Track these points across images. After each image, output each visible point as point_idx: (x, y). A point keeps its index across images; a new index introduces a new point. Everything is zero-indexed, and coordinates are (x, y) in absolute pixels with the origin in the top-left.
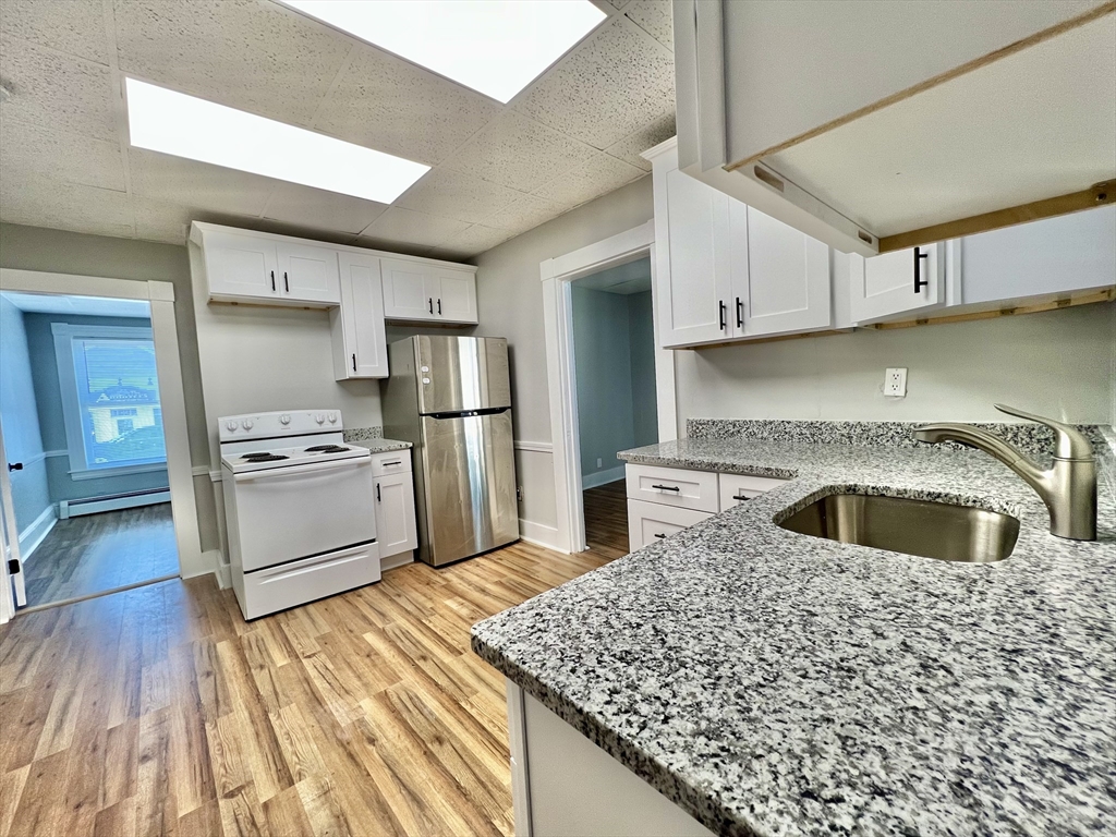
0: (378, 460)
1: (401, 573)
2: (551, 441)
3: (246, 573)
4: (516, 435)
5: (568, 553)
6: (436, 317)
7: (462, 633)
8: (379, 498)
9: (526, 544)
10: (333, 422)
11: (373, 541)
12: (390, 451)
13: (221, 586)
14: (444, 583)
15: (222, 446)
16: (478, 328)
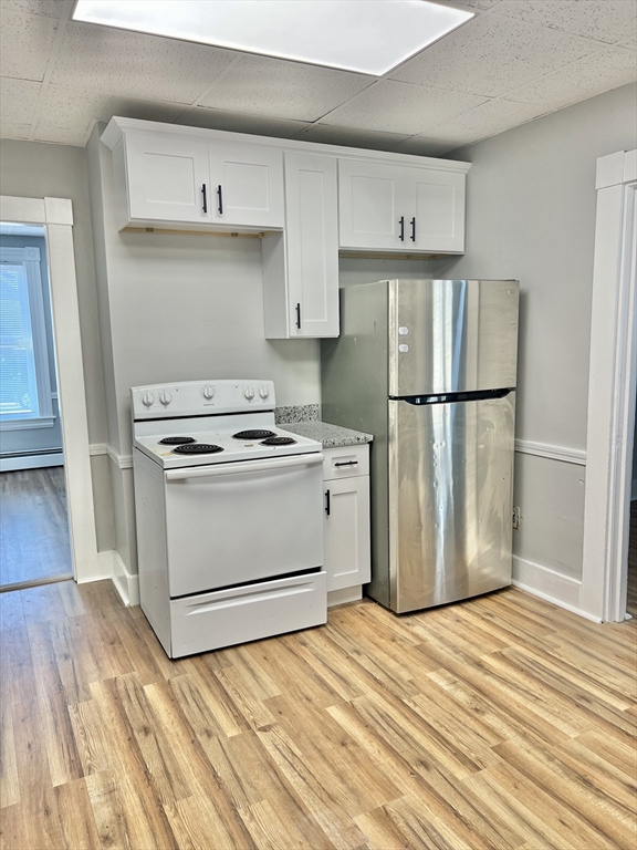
0: (329, 458)
1: (347, 613)
2: (586, 449)
3: (173, 598)
4: (518, 432)
5: (598, 620)
6: (408, 246)
7: (470, 732)
8: (328, 509)
9: (522, 593)
10: (265, 398)
11: (318, 569)
12: (345, 445)
13: (127, 602)
14: (417, 643)
15: (136, 424)
16: (463, 259)
